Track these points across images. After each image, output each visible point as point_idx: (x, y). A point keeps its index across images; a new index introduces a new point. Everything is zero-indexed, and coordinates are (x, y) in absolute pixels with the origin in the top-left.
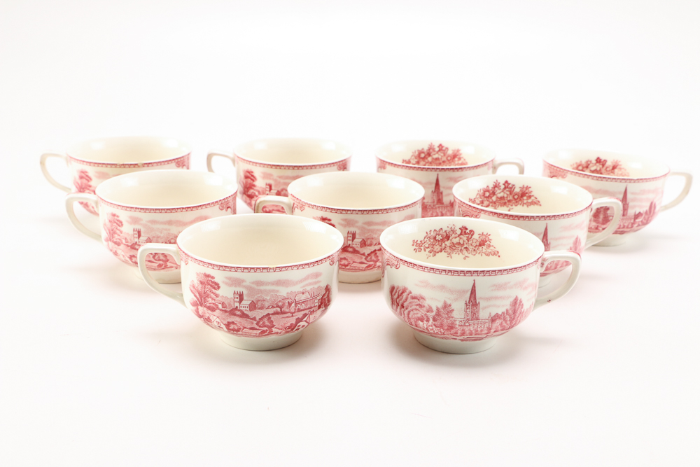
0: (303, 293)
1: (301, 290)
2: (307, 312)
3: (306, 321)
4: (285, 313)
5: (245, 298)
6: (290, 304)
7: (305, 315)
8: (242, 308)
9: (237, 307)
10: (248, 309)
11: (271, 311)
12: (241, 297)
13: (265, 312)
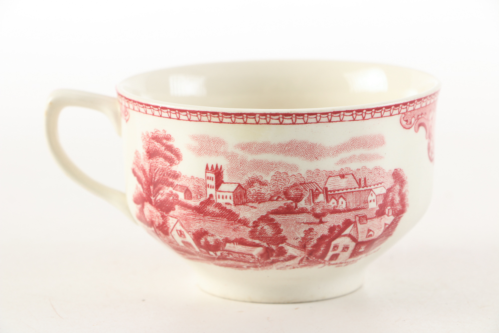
0: (342, 176)
1: (337, 169)
2: (350, 216)
3: (350, 236)
4: (303, 211)
5: (225, 178)
6: (315, 195)
7: (347, 223)
8: (220, 201)
9: (211, 196)
10: (232, 202)
11: (276, 205)
12: (218, 174)
13: (264, 209)
